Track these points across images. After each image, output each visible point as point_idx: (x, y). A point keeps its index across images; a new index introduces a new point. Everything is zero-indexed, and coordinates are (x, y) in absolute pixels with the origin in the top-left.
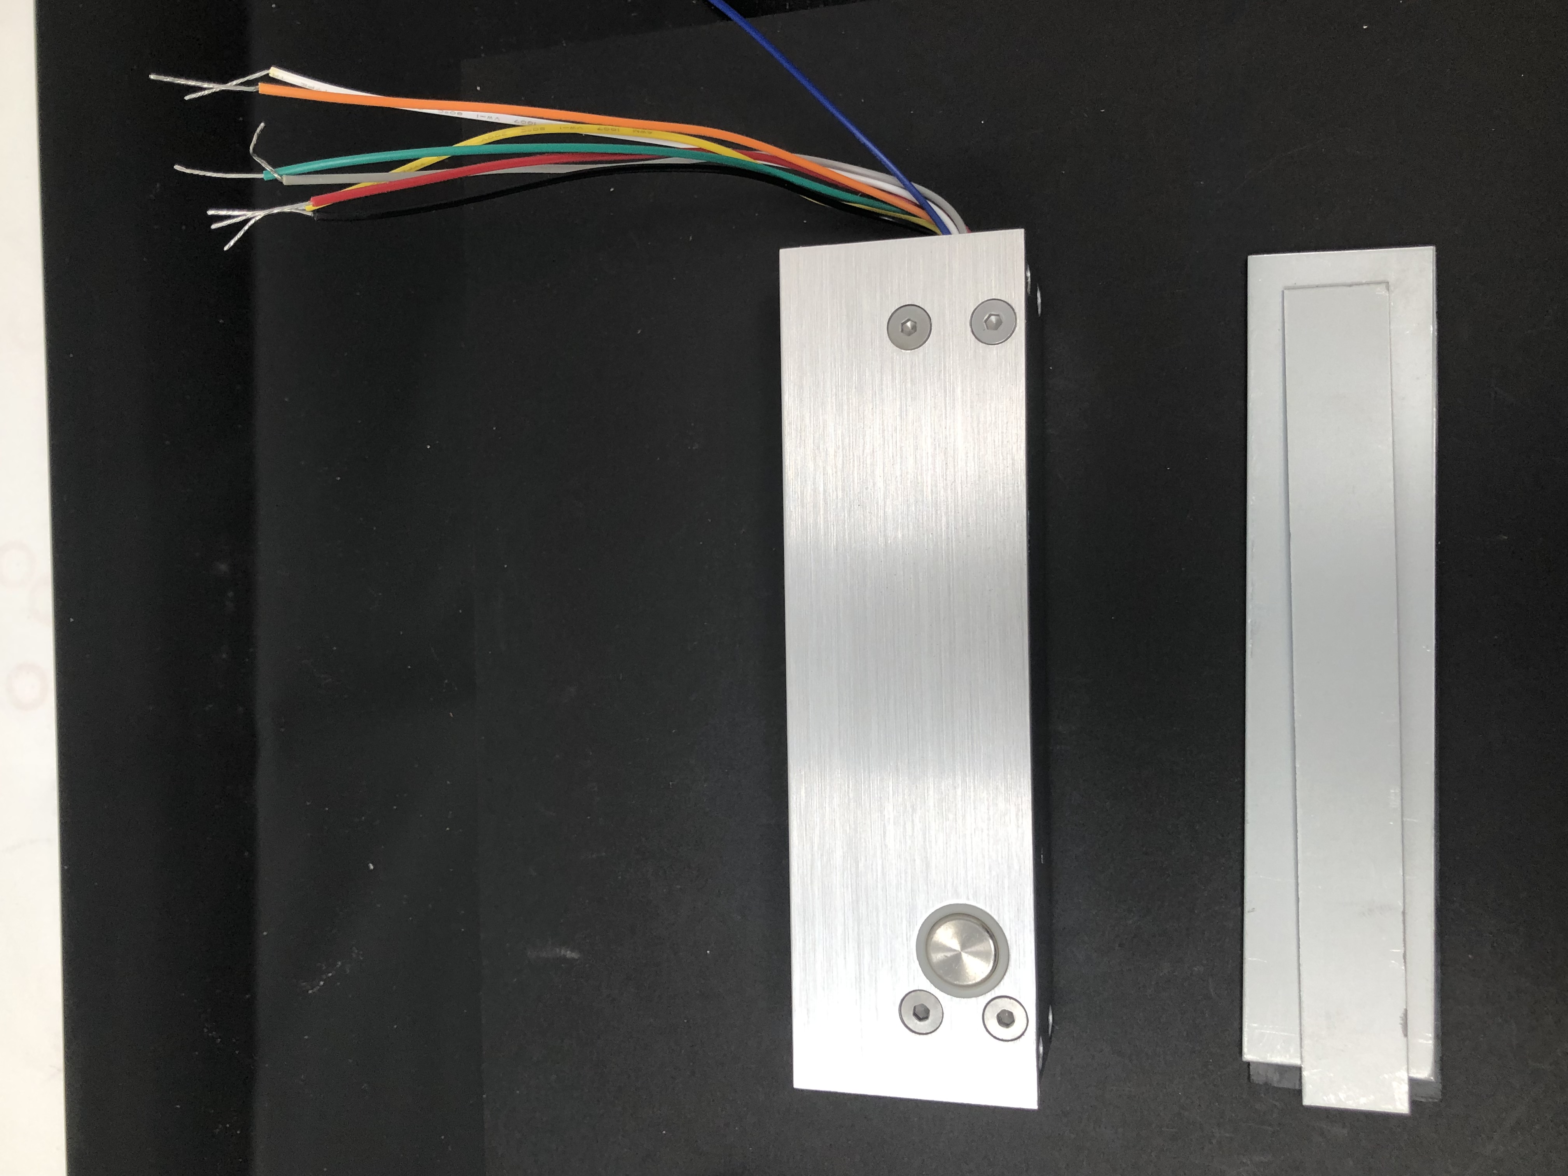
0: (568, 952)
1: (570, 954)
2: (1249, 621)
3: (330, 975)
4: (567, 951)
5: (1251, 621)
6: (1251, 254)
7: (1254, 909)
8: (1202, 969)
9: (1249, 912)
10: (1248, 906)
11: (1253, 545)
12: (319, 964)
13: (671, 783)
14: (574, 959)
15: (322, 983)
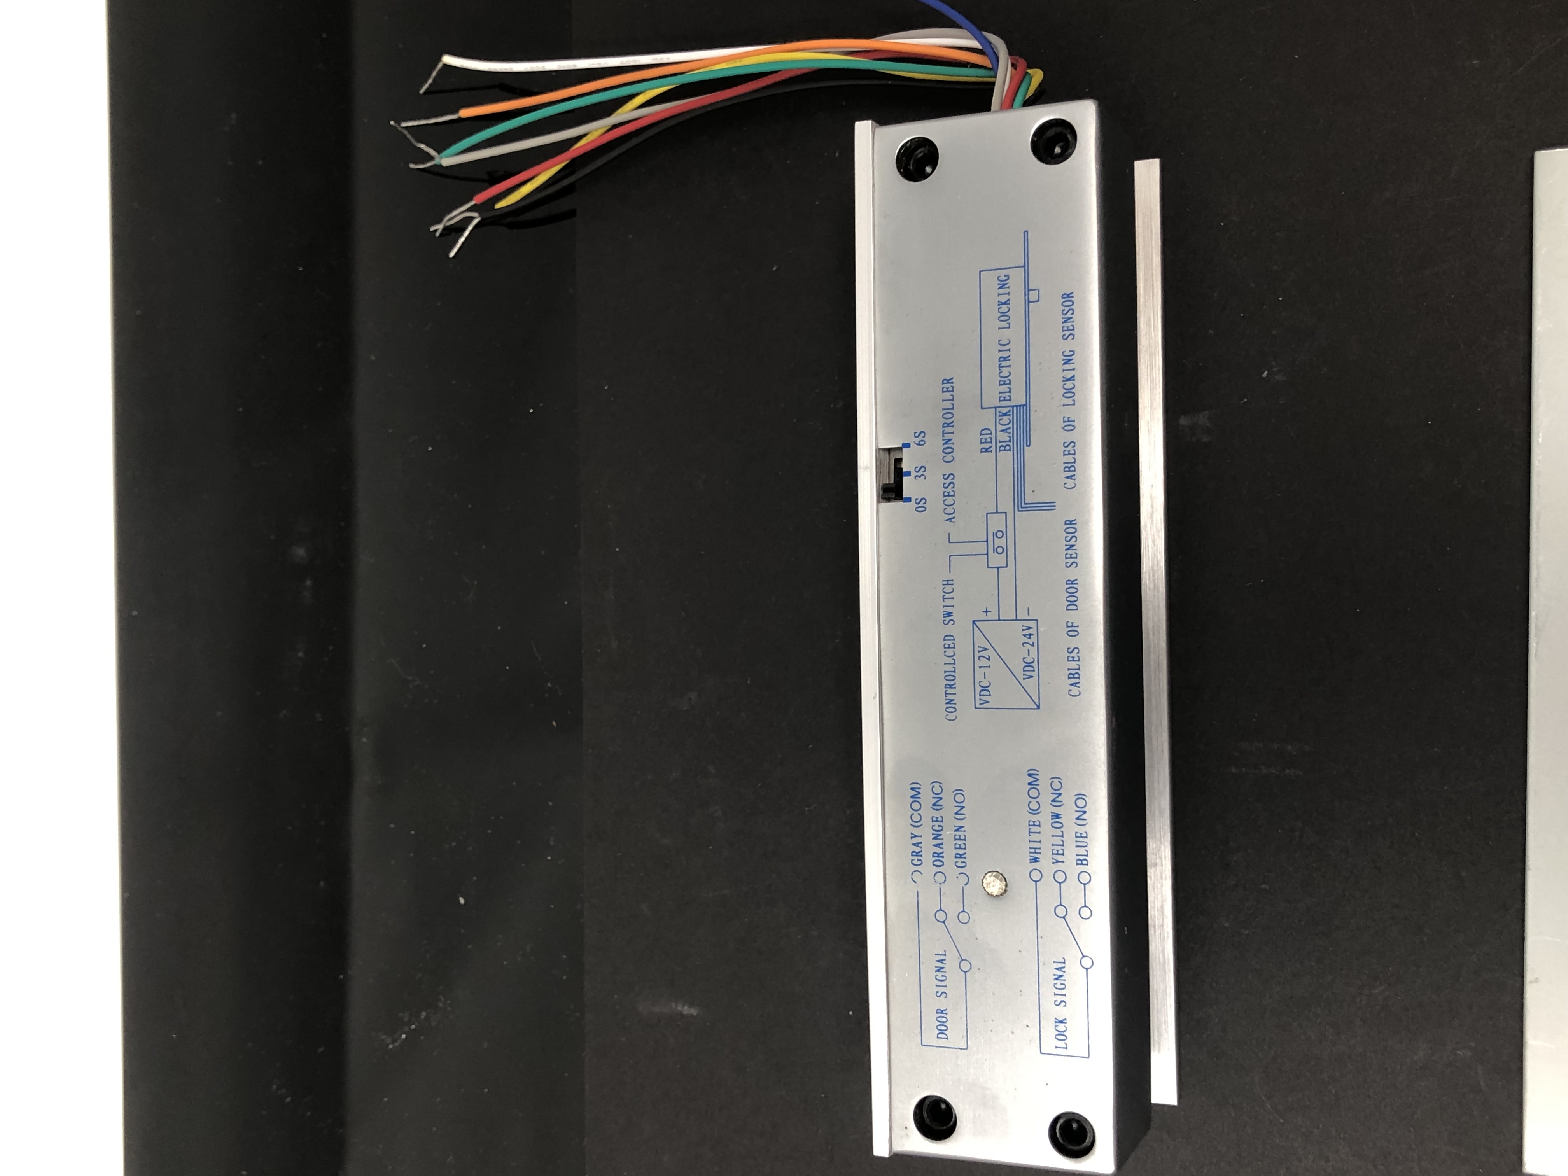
0: (686, 1007)
1: (686, 1010)
2: (1533, 614)
3: (413, 1027)
4: (684, 1006)
5: (1536, 615)
6: (1540, 149)
7: (1537, 978)
8: (1469, 1053)
9: (1531, 982)
10: (1529, 976)
11: (1539, 517)
12: (401, 1015)
13: (807, 809)
14: (692, 1016)
15: (404, 1036)
